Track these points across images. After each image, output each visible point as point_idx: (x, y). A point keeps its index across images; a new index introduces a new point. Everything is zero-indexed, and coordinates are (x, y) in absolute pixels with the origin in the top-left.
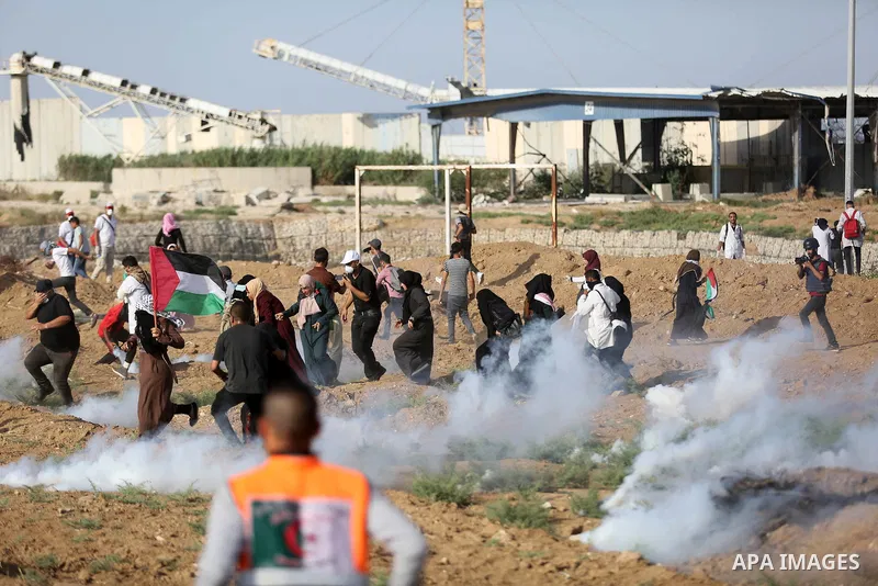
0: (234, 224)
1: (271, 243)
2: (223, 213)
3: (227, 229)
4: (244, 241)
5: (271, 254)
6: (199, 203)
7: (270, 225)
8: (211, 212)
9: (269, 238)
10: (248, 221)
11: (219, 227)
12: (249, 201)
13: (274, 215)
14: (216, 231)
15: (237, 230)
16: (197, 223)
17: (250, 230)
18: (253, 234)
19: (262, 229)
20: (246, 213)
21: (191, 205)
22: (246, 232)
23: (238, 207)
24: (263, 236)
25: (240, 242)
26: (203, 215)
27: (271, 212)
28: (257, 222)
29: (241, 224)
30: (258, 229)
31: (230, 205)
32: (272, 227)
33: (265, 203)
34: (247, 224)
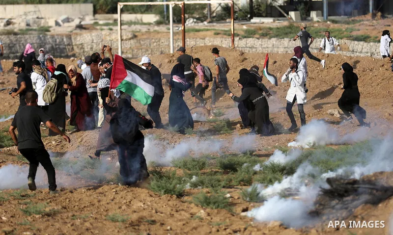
0: (49, 37)
1: (70, 47)
2: (42, 30)
3: (45, 40)
4: (54, 46)
5: (70, 54)
6: (28, 25)
7: (69, 37)
8: (35, 30)
9: (69, 45)
10: (57, 35)
11: (40, 38)
12: (57, 24)
13: (71, 32)
14: (38, 41)
15: (50, 40)
16: (27, 36)
17: (58, 40)
18: (60, 42)
19: (65, 40)
20: (55, 30)
21: (23, 26)
22: (56, 41)
23: (51, 27)
24: (66, 43)
25: (52, 47)
26: (30, 32)
27: (70, 29)
28: (62, 35)
29: (53, 37)
30: (63, 39)
31: (46, 26)
32: (70, 38)
33: (66, 24)
34: (56, 37)
